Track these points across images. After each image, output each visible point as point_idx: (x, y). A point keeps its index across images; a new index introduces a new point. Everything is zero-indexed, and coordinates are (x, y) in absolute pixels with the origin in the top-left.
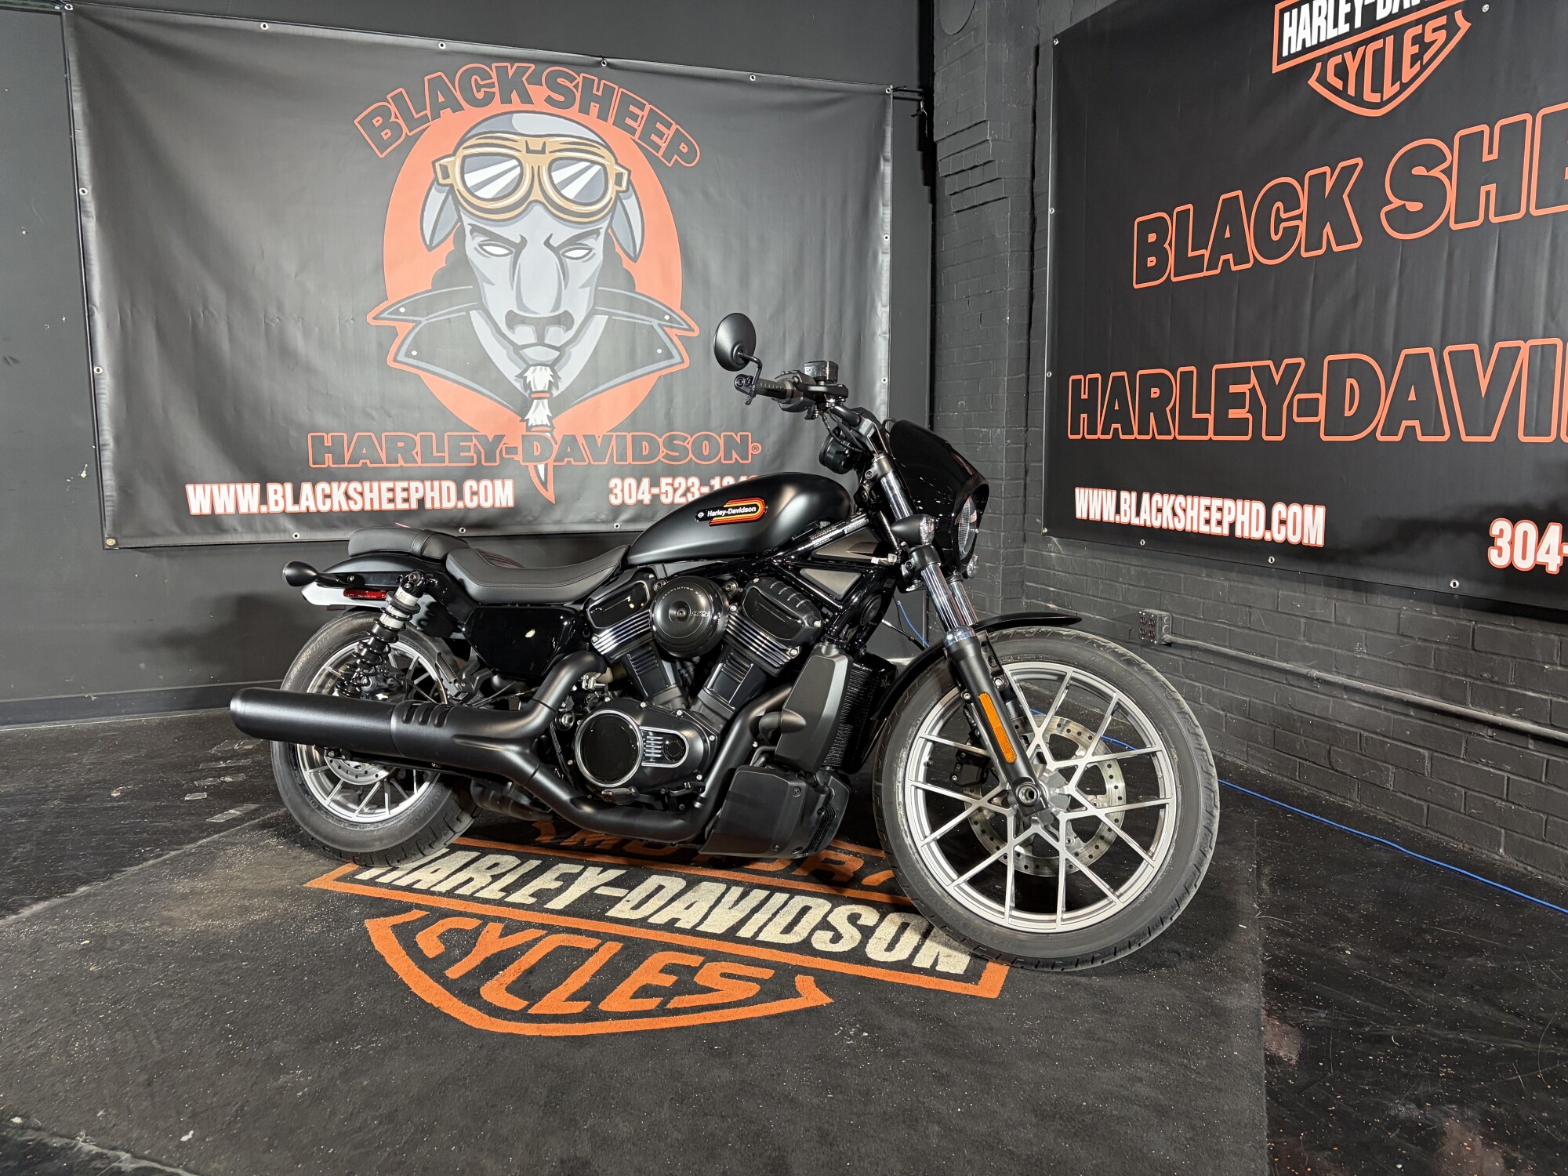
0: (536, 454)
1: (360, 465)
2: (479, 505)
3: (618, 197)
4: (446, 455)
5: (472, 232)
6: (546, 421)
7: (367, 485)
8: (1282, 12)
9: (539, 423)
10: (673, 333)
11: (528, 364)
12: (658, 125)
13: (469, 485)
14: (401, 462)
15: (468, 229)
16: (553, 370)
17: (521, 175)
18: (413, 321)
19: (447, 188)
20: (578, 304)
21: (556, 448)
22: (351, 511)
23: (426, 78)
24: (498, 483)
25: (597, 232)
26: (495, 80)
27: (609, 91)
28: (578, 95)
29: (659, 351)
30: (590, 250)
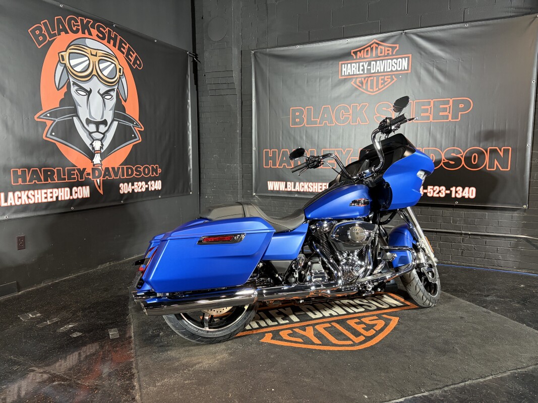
0: (97, 175)
1: (33, 183)
2: (78, 198)
3: (120, 77)
4: (66, 177)
5: (73, 84)
6: (99, 162)
7: (36, 191)
8: (342, 64)
9: (97, 163)
10: (136, 129)
11: (94, 140)
12: (131, 52)
13: (75, 189)
14: (49, 181)
15: (72, 83)
16: (101, 142)
17: (89, 64)
18: (52, 120)
19: (64, 65)
20: (109, 117)
21: (103, 172)
22: (29, 204)
23: (56, 18)
24: (84, 187)
25: (113, 90)
26: (79, 24)
27: (116, 36)
28: (107, 36)
29: (133, 135)
30: (112, 96)
